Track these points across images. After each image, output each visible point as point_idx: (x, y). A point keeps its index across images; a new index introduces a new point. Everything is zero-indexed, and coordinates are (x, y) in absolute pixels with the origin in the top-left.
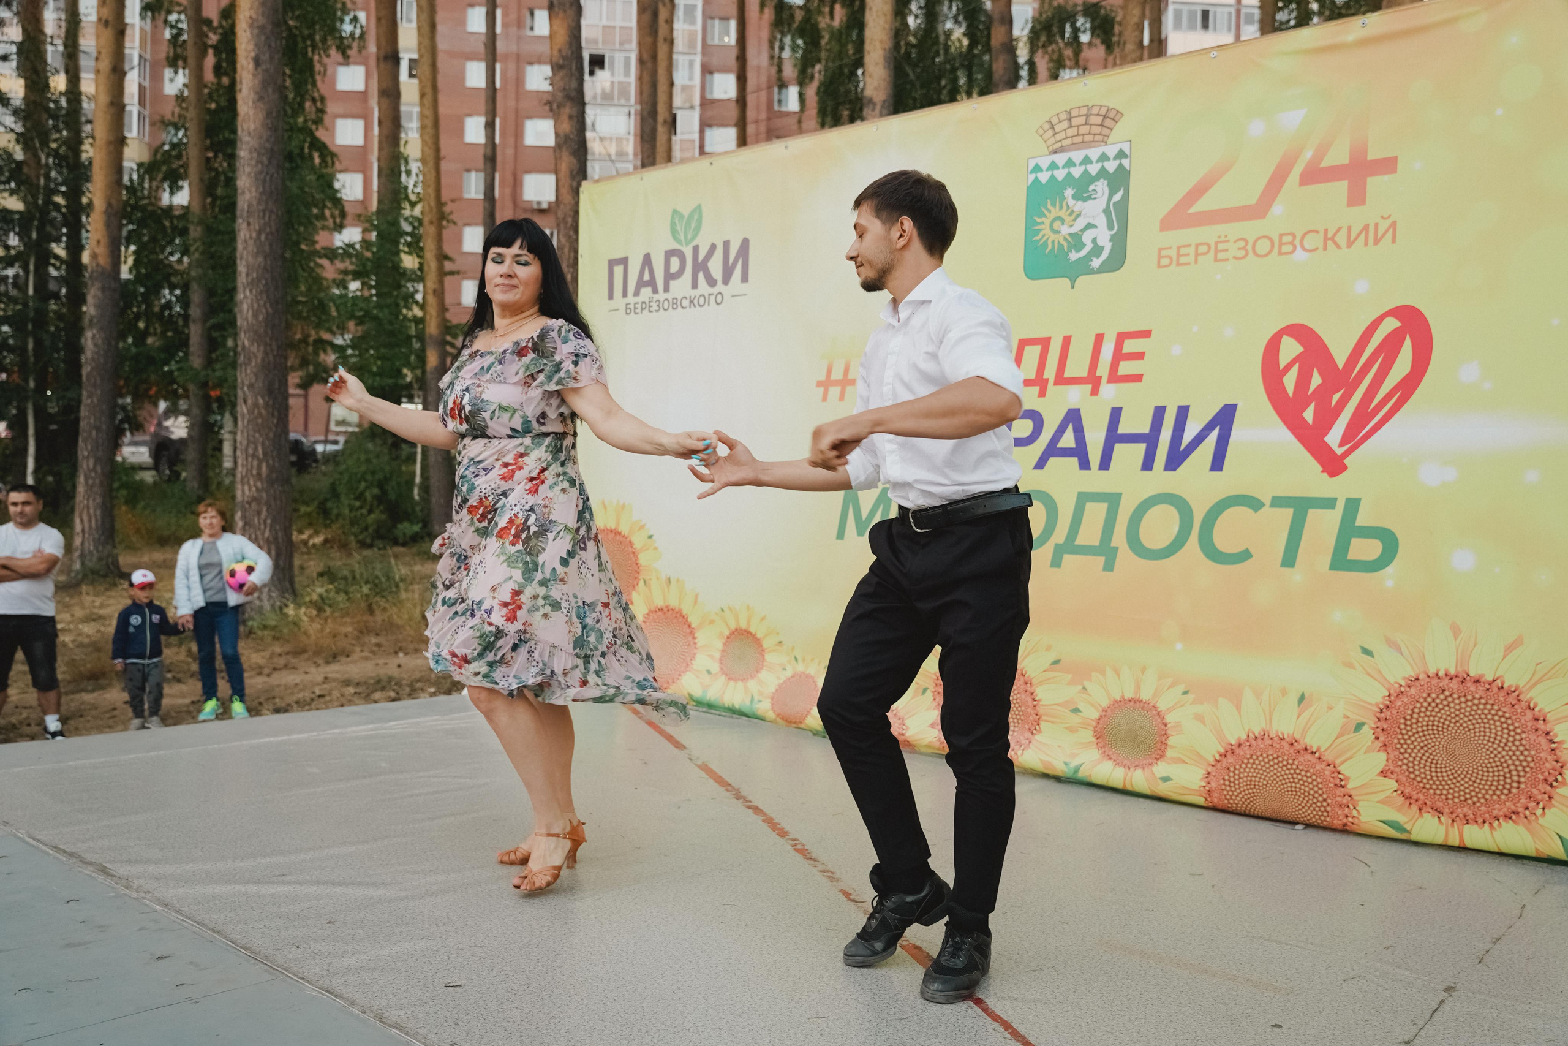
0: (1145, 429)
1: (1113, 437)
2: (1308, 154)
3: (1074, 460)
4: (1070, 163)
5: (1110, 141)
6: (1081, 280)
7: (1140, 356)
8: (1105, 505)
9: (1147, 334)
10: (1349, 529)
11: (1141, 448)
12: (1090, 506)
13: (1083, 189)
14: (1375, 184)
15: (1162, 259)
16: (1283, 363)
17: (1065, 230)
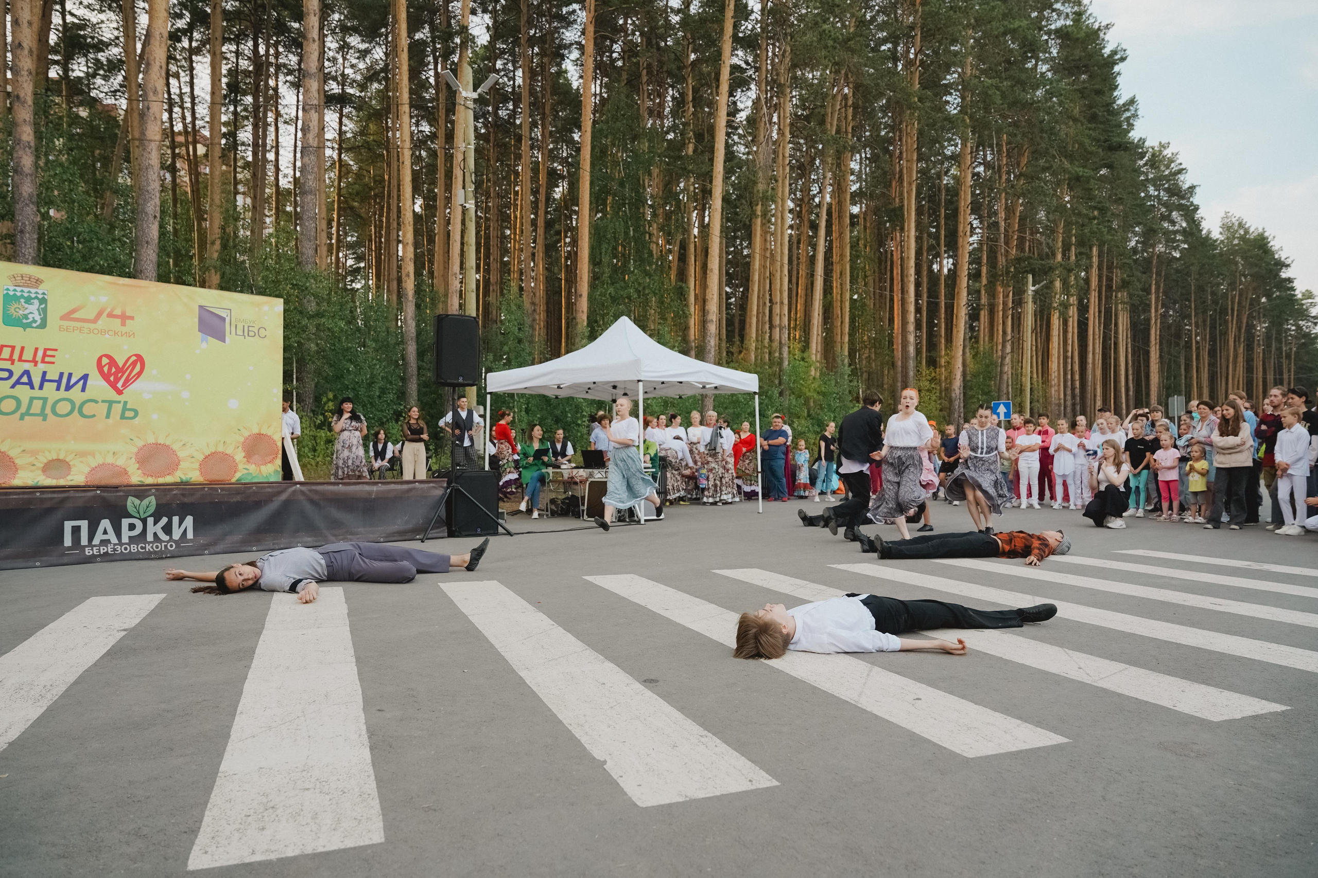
0: (57, 378)
1: (44, 380)
3: (28, 387)
4: (22, 291)
5: (40, 287)
6: (28, 330)
7: (54, 356)
8: (41, 402)
9: (56, 350)
10: (125, 409)
11: (55, 384)
12: (35, 401)
13: (28, 300)
14: (128, 321)
15: (60, 329)
16: (103, 363)
17: (21, 312)
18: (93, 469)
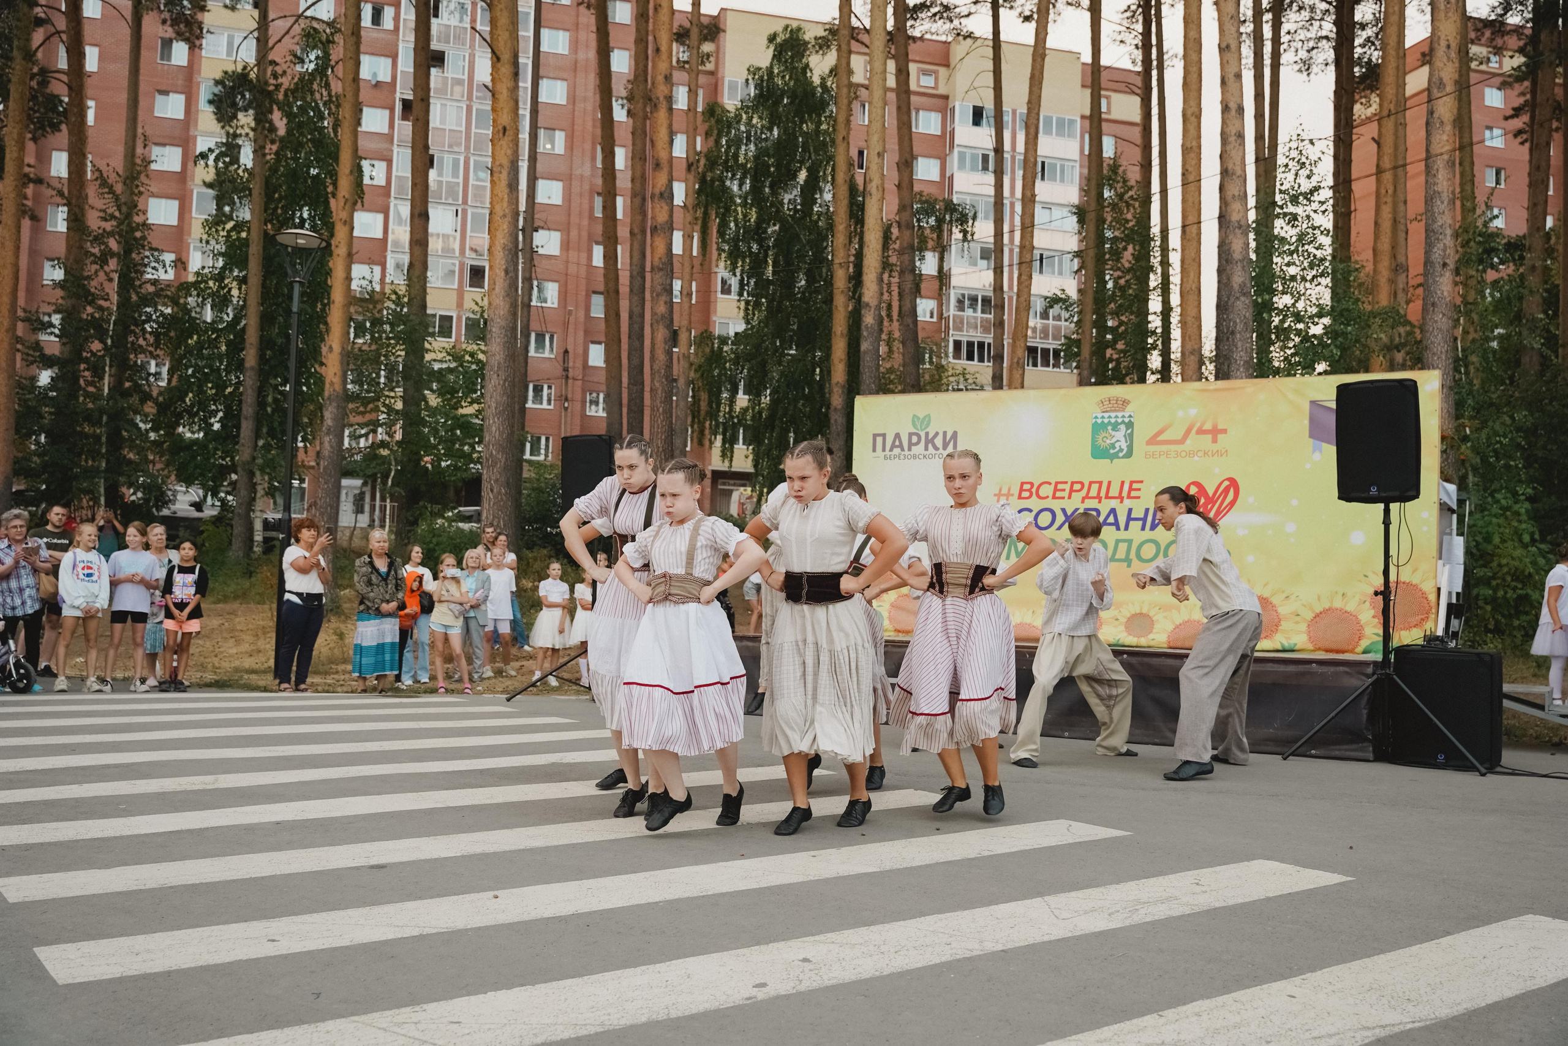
0: (1142, 516)
1: (1129, 519)
2: (1198, 425)
3: (1114, 527)
4: (1110, 417)
5: (1126, 411)
6: (1115, 461)
7: (1139, 490)
8: (1126, 544)
9: (1141, 482)
11: (1140, 523)
12: (1121, 545)
13: (1115, 427)
14: (1220, 437)
15: (1147, 456)
17: (1108, 442)
18: (1177, 627)
